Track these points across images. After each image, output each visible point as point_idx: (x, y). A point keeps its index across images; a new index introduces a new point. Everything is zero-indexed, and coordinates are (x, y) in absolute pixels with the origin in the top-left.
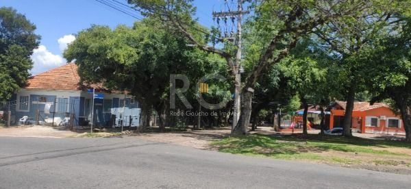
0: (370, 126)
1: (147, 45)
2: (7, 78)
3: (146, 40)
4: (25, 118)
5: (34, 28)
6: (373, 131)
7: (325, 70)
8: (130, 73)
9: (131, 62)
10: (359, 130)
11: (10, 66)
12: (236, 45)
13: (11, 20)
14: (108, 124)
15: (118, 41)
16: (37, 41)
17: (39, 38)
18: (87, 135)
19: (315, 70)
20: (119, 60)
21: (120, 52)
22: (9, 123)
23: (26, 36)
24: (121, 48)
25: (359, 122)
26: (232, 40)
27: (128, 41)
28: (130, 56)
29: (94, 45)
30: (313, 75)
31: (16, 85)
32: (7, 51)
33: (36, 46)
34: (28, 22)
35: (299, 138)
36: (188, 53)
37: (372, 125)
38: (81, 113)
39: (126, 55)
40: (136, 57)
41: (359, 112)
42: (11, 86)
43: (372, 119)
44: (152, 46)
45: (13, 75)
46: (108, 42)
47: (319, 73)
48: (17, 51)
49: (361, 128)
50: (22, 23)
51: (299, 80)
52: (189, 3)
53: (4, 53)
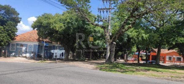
0: (168, 60)
1: (68, 23)
2: (6, 36)
3: (68, 20)
4: (13, 54)
5: (19, 14)
6: (169, 63)
7: (148, 35)
8: (60, 35)
11: (8, 31)
12: (108, 23)
14: (50, 57)
15: (56, 21)
16: (20, 20)
18: (41, 62)
19: (144, 35)
20: (56, 29)
22: (6, 56)
23: (15, 18)
24: (57, 23)
25: (163, 58)
26: (106, 21)
27: (60, 20)
28: (61, 27)
29: (45, 22)
30: (142, 37)
31: (10, 39)
33: (19, 22)
34: (16, 12)
35: (136, 65)
36: (87, 26)
38: (38, 52)
39: (59, 27)
41: (163, 54)
42: (8, 39)
43: (169, 57)
45: (9, 35)
46: (51, 21)
47: (145, 36)
48: (11, 24)
49: (164, 61)
50: (14, 12)
52: (88, 4)
53: (5, 25)
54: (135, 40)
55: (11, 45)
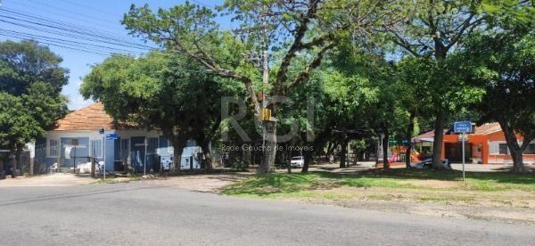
0: (498, 154)
1: (167, 74)
2: (30, 121)
3: (166, 69)
4: (56, 166)
5: (60, 60)
6: (501, 161)
7: (377, 89)
8: (155, 107)
9: (148, 95)
10: (480, 160)
11: (32, 106)
12: (262, 67)
13: (32, 53)
15: (133, 72)
16: (65, 75)
17: (67, 72)
18: (99, 182)
19: (365, 90)
20: (134, 94)
21: (136, 84)
22: (32, 172)
23: (52, 70)
24: (137, 79)
25: (479, 150)
26: (256, 61)
27: (147, 71)
28: (148, 88)
30: (363, 96)
31: (39, 128)
32: (29, 90)
33: (65, 81)
34: (52, 54)
36: (218, 79)
37: (500, 152)
38: (117, 155)
39: (145, 86)
40: (157, 88)
42: (35, 129)
43: (500, 144)
44: (172, 74)
45: (37, 117)
47: (370, 94)
48: (40, 89)
49: (482, 157)
50: (48, 56)
51: (347, 103)
52: (211, 20)
53: (27, 93)
54: (345, 106)
55: (48, 143)
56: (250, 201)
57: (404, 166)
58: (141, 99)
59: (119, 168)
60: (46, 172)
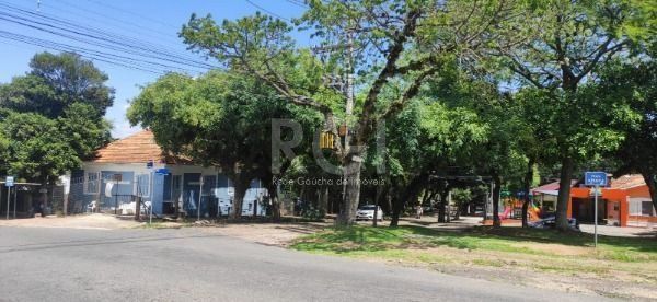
0: (640, 214)
1: (230, 99)
2: (65, 149)
3: (228, 92)
4: (94, 204)
5: (105, 78)
6: (643, 224)
7: (487, 126)
8: (215, 138)
10: (617, 221)
11: (70, 132)
13: (73, 69)
15: (190, 95)
16: (110, 95)
17: (113, 91)
19: (472, 127)
20: (191, 121)
21: (192, 109)
22: (65, 211)
23: (95, 89)
24: (195, 103)
25: (616, 209)
26: (338, 87)
27: (207, 93)
28: (207, 115)
30: (468, 133)
31: (76, 158)
32: (67, 112)
33: (109, 103)
34: (96, 71)
36: (292, 107)
37: (643, 212)
38: (166, 196)
39: (203, 113)
40: (218, 115)
41: (618, 191)
42: (72, 160)
43: (643, 203)
44: (235, 98)
45: (75, 145)
46: (179, 95)
47: (478, 131)
48: (80, 111)
49: (620, 218)
50: (91, 73)
51: (448, 142)
52: (286, 35)
53: (64, 116)
54: (445, 146)
55: (86, 177)
56: (325, 259)
57: (520, 224)
58: (198, 128)
59: (168, 211)
60: (82, 212)
